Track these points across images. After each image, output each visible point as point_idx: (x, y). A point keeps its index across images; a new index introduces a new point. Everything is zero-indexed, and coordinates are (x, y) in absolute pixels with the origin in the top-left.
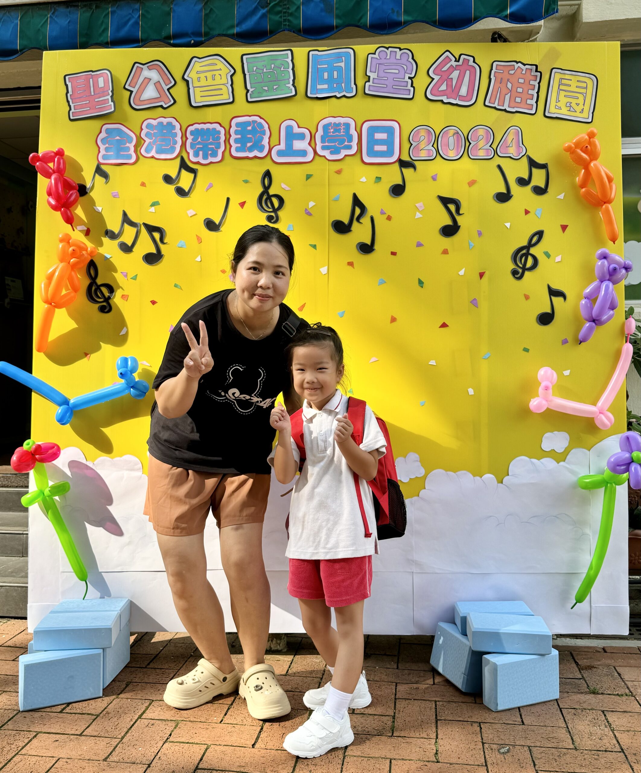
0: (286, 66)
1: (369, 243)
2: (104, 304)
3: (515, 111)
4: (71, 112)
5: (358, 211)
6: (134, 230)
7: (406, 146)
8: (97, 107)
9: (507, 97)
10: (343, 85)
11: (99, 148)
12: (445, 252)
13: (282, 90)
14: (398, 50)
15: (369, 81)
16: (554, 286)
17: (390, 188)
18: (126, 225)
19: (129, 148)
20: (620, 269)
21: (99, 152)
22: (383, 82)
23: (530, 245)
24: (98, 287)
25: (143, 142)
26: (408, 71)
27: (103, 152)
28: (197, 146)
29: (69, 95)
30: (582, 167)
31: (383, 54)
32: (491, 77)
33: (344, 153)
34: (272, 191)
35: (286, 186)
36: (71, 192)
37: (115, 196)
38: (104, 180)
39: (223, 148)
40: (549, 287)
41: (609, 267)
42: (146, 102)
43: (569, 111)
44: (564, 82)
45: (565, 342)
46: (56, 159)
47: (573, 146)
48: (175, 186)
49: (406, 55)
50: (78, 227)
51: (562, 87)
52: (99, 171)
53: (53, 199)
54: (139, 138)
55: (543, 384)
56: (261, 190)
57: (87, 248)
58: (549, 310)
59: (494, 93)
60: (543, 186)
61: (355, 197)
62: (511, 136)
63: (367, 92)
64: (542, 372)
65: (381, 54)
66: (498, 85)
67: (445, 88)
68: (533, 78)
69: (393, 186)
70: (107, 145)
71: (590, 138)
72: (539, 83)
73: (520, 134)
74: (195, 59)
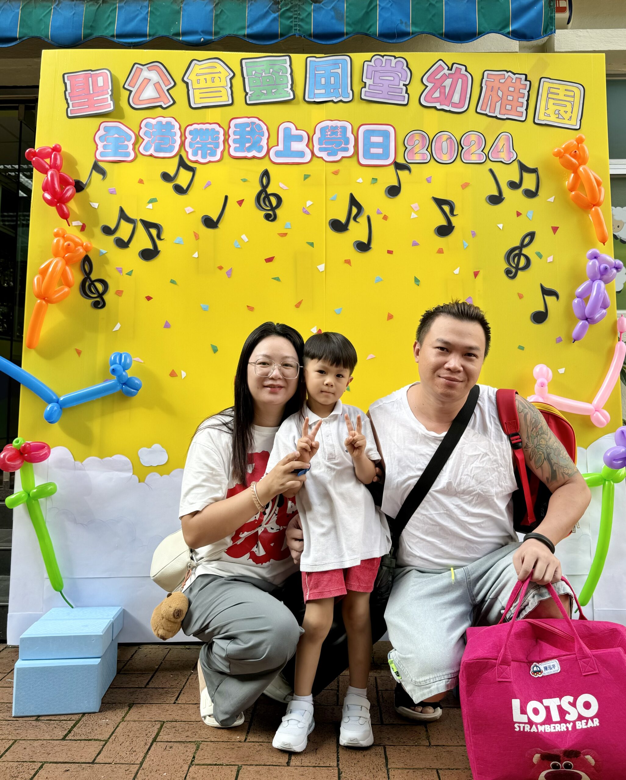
0: (284, 71)
1: (365, 241)
2: (98, 299)
3: (505, 118)
4: (69, 110)
5: (355, 211)
6: (131, 226)
7: (401, 149)
8: (95, 105)
9: (498, 104)
10: (340, 90)
11: (97, 145)
12: (440, 251)
13: (281, 94)
14: (393, 58)
15: (365, 87)
16: (547, 286)
17: (386, 189)
18: (123, 222)
19: (127, 146)
20: (611, 268)
21: (97, 149)
22: (378, 88)
23: (522, 246)
24: (92, 283)
25: (141, 140)
26: (402, 79)
27: (100, 149)
28: (196, 146)
29: (67, 93)
30: (572, 171)
31: (378, 62)
32: (483, 85)
33: (341, 155)
34: (270, 190)
35: (284, 186)
36: (67, 188)
37: (113, 192)
38: (101, 176)
39: (221, 148)
40: (542, 287)
41: (600, 267)
42: (145, 102)
43: (558, 118)
44: (552, 90)
45: (559, 340)
46: (53, 156)
47: (562, 151)
48: (173, 184)
49: (401, 63)
50: (73, 222)
51: (550, 96)
52: (96, 167)
53: (49, 194)
54: (138, 136)
55: (539, 381)
56: (259, 188)
57: (83, 244)
58: (542, 309)
59: (485, 101)
60: (533, 189)
61: (352, 196)
62: (501, 142)
63: (363, 97)
64: (537, 369)
65: (377, 61)
66: (489, 93)
67: (439, 96)
68: (523, 87)
69: (389, 187)
70: (105, 143)
71: (578, 144)
72: (529, 92)
73: (511, 139)
74: (194, 62)
